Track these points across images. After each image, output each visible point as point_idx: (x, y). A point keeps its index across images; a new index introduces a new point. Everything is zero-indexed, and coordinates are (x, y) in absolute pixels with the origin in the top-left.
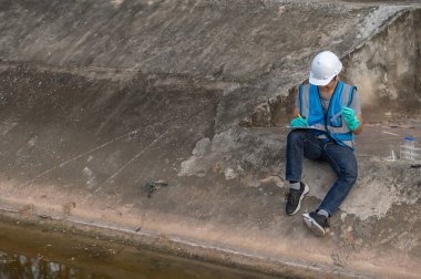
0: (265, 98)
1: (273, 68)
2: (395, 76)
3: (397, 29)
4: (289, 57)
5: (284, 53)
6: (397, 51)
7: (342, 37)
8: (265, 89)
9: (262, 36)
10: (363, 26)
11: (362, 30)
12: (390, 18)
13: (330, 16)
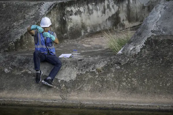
0: (11, 40)
1: (10, 28)
3: (54, 11)
4: (15, 24)
5: (12, 22)
7: (34, 15)
8: (10, 36)
10: (40, 10)
11: (41, 12)
12: (51, 7)
13: (26, 7)
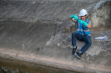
0: (69, 25)
2: (104, 19)
3: (105, 6)
6: (105, 12)
7: (90, 9)
8: (69, 23)
9: (69, 10)
10: (95, 6)
11: (95, 7)
12: (103, 4)
13: (87, 4)
